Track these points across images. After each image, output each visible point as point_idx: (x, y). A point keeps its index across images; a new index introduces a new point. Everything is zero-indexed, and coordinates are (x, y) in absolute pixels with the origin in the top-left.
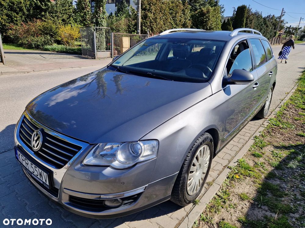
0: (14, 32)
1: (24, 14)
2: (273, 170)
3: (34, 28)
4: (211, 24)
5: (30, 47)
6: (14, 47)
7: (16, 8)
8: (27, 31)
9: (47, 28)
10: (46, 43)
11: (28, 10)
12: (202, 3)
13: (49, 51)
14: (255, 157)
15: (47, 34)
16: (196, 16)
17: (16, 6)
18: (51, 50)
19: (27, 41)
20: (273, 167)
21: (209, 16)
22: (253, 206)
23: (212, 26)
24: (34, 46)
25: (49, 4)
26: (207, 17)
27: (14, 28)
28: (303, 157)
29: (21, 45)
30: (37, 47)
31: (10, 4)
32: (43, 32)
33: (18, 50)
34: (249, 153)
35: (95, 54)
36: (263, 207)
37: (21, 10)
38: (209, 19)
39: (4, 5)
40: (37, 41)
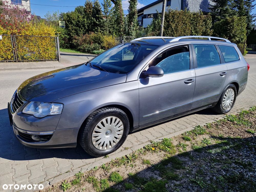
0: (76, 41)
1: (85, 28)
2: (190, 152)
3: (89, 38)
4: (235, 32)
5: (84, 51)
6: (75, 51)
7: (80, 25)
8: (85, 41)
9: (97, 38)
10: (95, 49)
11: (88, 26)
12: (231, 13)
13: (95, 54)
14: (184, 140)
15: (96, 42)
16: (219, 25)
17: (81, 23)
18: (96, 54)
19: (83, 47)
20: (193, 149)
21: (233, 24)
22: (148, 169)
23: (235, 33)
24: (86, 51)
25: (102, 20)
26: (231, 26)
27: (77, 38)
28: (230, 148)
29: (79, 50)
30: (89, 52)
31: (77, 22)
32: (94, 41)
33: (76, 53)
34: (181, 136)
35: (122, 57)
36: (155, 172)
37: (84, 26)
38: (233, 28)
39: (73, 23)
40: (89, 47)
